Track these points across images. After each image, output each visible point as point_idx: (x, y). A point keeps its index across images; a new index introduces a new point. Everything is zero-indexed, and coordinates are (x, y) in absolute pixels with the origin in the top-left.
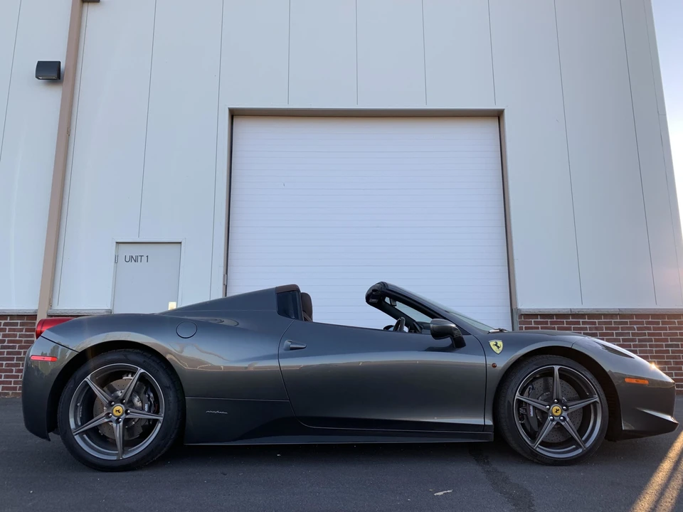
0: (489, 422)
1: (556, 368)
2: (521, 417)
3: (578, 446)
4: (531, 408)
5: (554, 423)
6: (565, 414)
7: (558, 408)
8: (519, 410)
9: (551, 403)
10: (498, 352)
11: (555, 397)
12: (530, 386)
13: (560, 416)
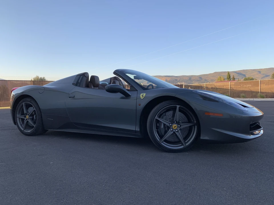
0: (138, 129)
1: (178, 106)
2: (157, 128)
3: (183, 145)
4: (162, 124)
5: (172, 132)
6: (179, 129)
7: (175, 125)
8: (157, 124)
9: (173, 122)
10: (142, 99)
11: (175, 120)
12: (164, 114)
13: (176, 129)
